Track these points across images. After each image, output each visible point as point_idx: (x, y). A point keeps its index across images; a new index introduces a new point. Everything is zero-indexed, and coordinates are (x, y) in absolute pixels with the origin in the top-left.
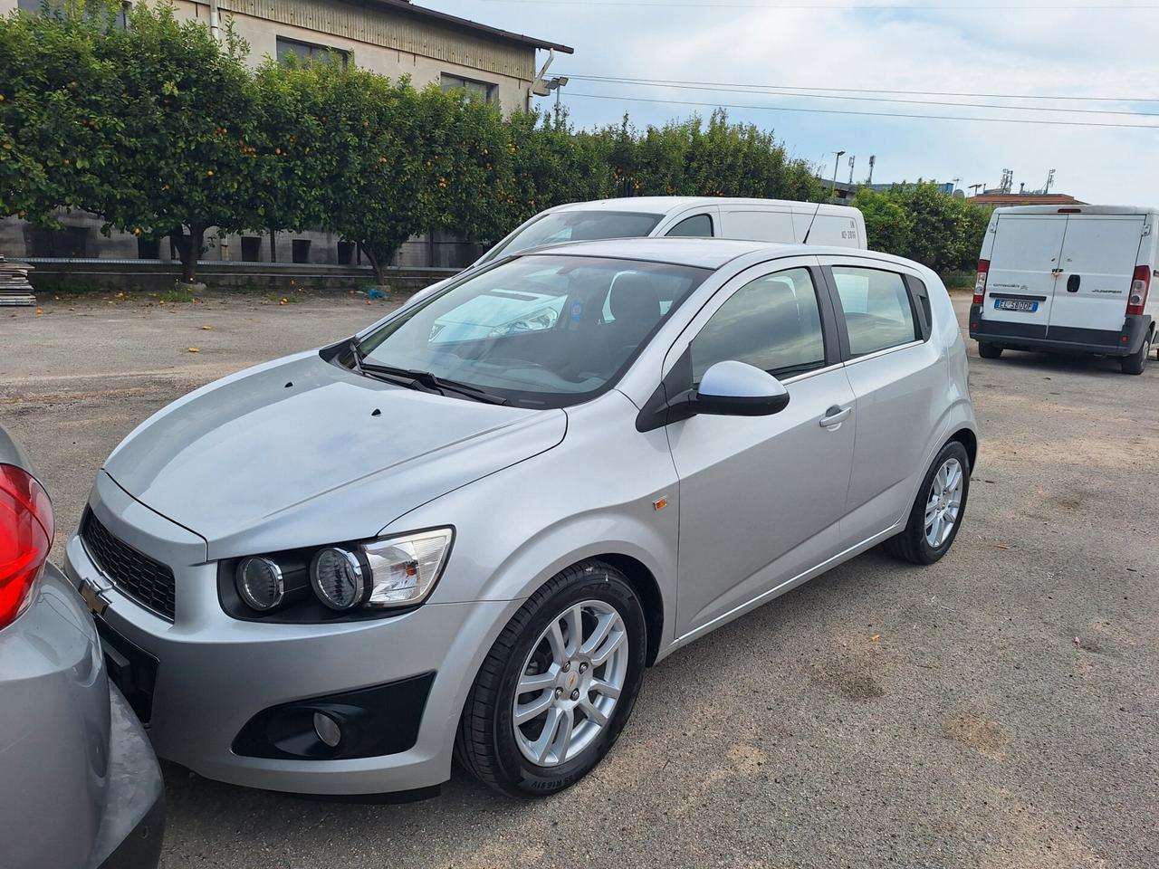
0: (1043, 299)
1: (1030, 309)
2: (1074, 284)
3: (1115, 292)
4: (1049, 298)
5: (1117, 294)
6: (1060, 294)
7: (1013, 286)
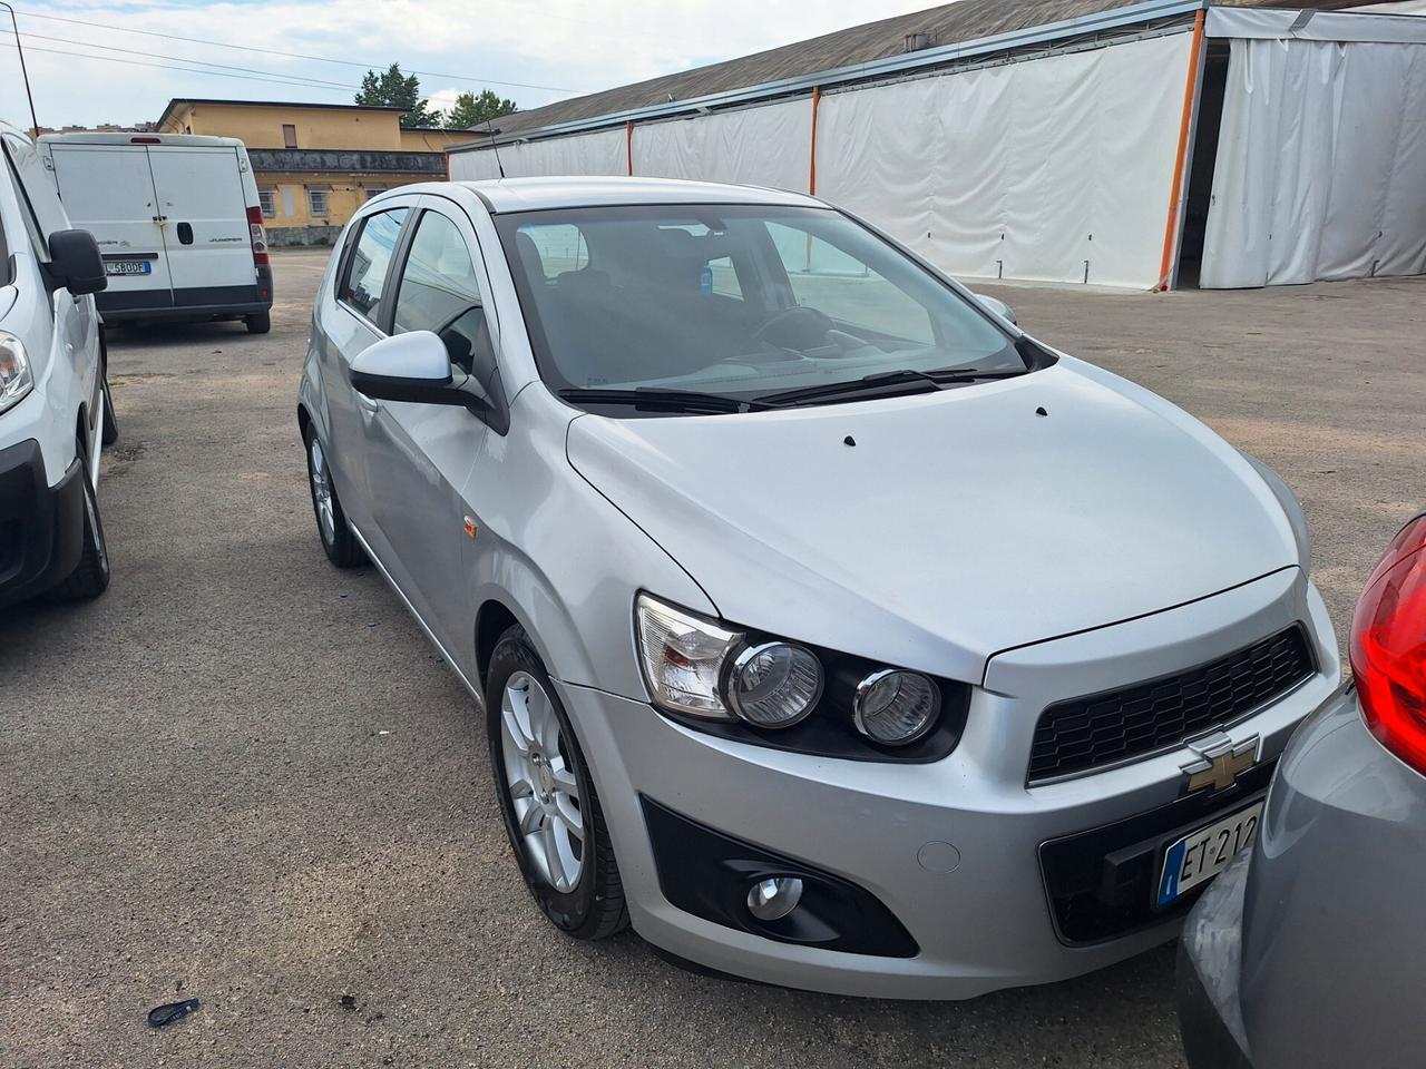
0: (155, 256)
1: (143, 270)
2: (185, 234)
3: (234, 240)
4: (161, 254)
5: (238, 242)
6: (173, 248)
7: (109, 243)
